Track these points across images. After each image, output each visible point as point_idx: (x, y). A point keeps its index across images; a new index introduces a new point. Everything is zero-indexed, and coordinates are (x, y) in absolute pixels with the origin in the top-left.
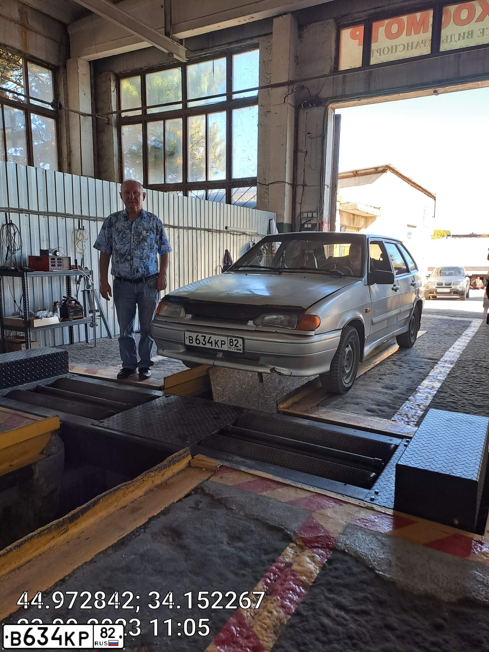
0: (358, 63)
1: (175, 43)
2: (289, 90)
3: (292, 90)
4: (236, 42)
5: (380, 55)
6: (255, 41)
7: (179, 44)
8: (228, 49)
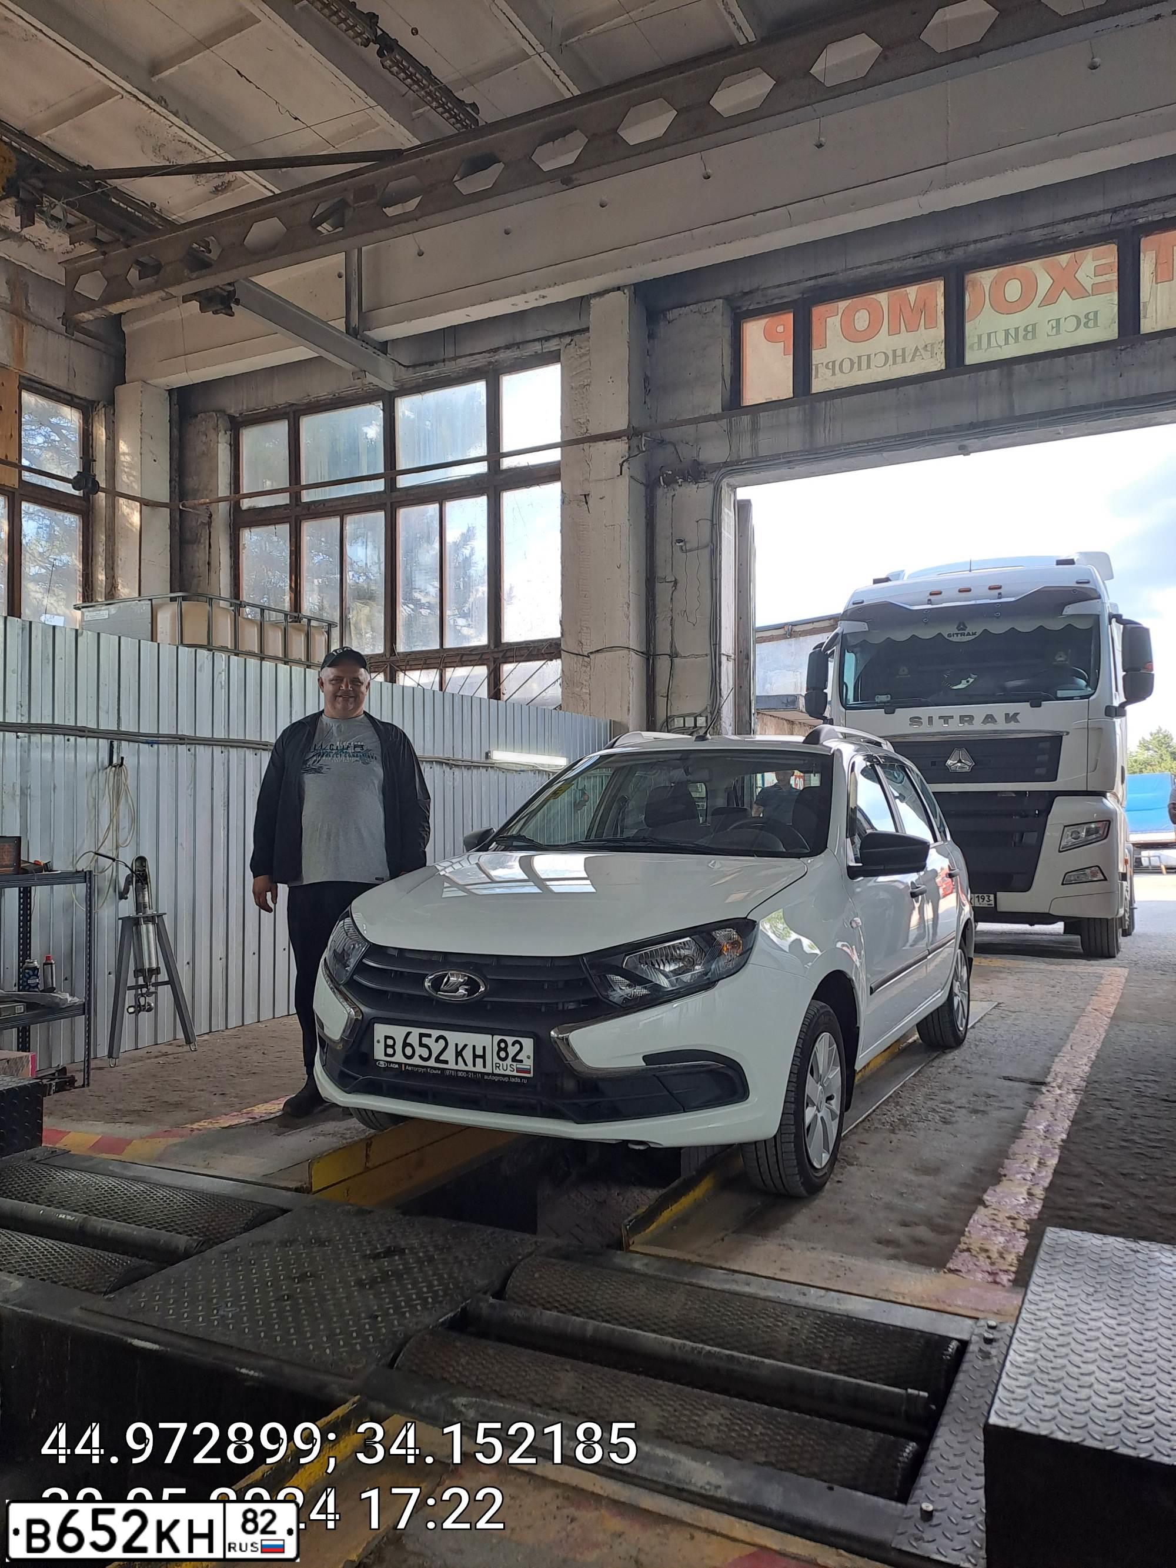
0: (785, 390)
1: (370, 351)
2: (629, 448)
3: (638, 447)
4: (507, 347)
5: (834, 374)
6: (552, 345)
7: (379, 353)
8: (490, 363)
